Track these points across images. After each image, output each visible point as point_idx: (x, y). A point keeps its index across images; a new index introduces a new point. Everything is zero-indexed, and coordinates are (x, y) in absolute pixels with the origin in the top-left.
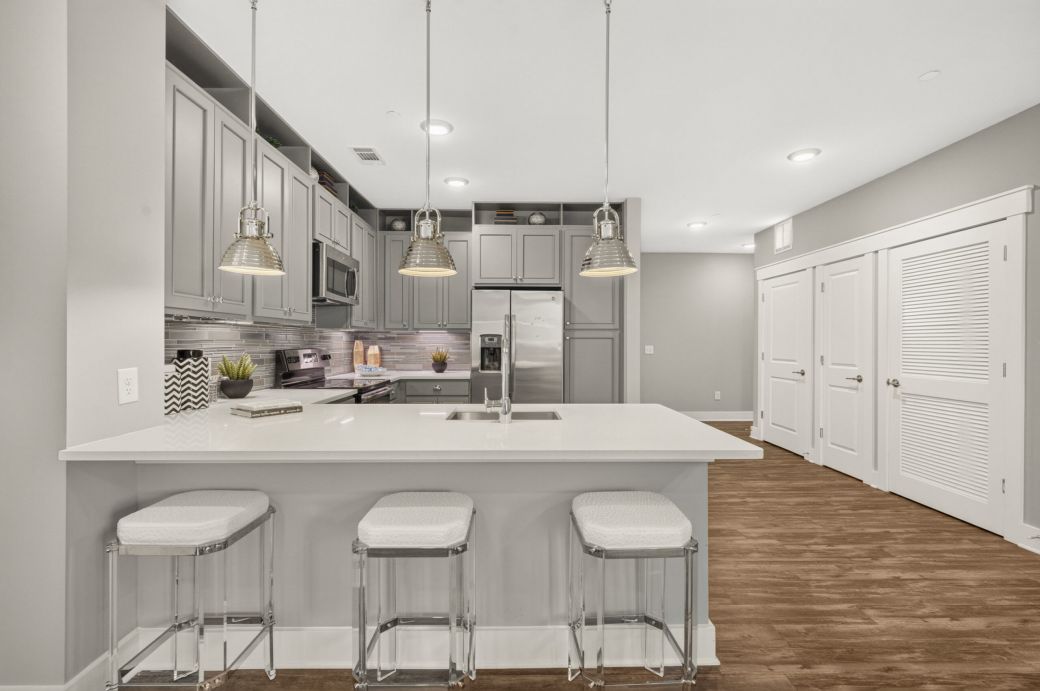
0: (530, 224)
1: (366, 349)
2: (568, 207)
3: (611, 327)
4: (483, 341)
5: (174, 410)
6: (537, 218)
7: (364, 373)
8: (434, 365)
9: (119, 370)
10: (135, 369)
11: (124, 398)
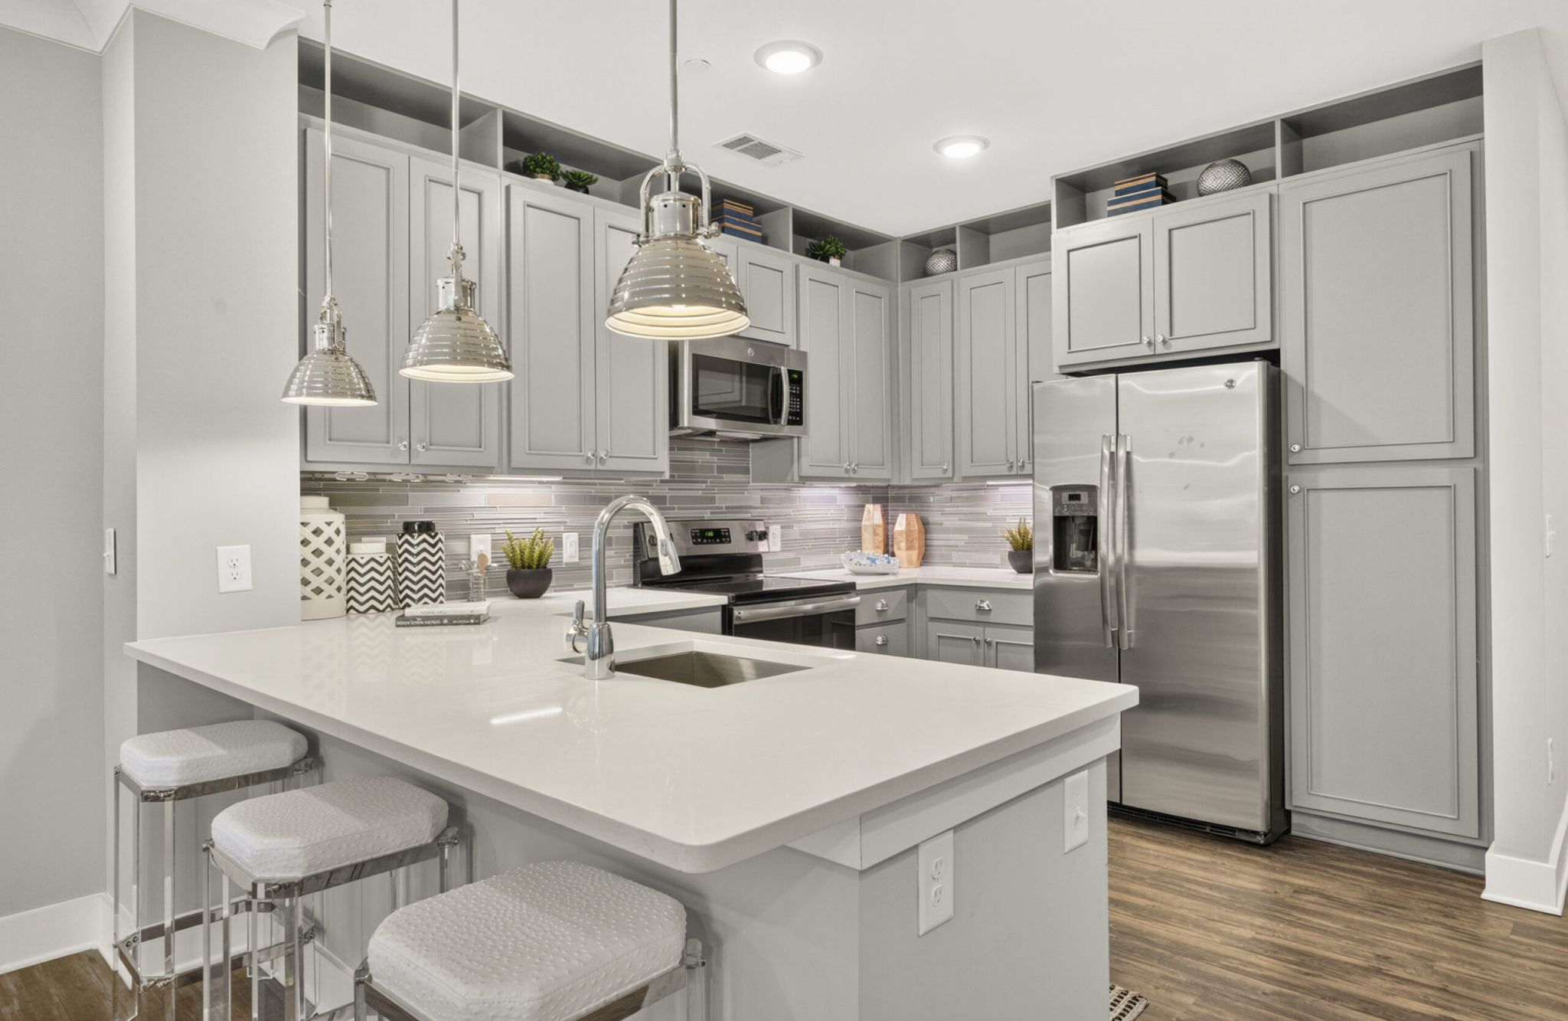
0: (1201, 195)
1: (888, 521)
2: (1300, 127)
3: (1445, 452)
4: (1057, 502)
5: (373, 607)
6: (1217, 177)
7: (858, 569)
8: (1011, 556)
9: (219, 548)
10: (247, 547)
11: (226, 585)
